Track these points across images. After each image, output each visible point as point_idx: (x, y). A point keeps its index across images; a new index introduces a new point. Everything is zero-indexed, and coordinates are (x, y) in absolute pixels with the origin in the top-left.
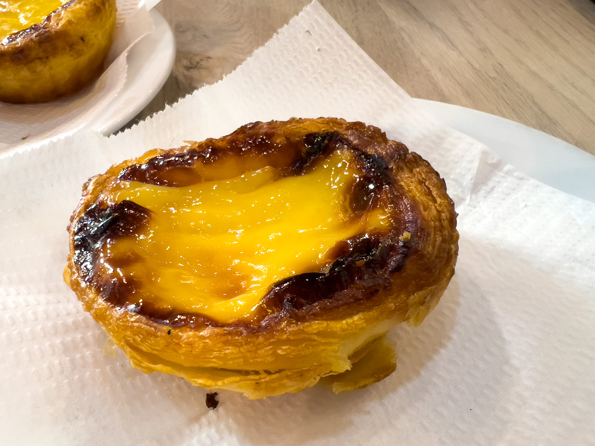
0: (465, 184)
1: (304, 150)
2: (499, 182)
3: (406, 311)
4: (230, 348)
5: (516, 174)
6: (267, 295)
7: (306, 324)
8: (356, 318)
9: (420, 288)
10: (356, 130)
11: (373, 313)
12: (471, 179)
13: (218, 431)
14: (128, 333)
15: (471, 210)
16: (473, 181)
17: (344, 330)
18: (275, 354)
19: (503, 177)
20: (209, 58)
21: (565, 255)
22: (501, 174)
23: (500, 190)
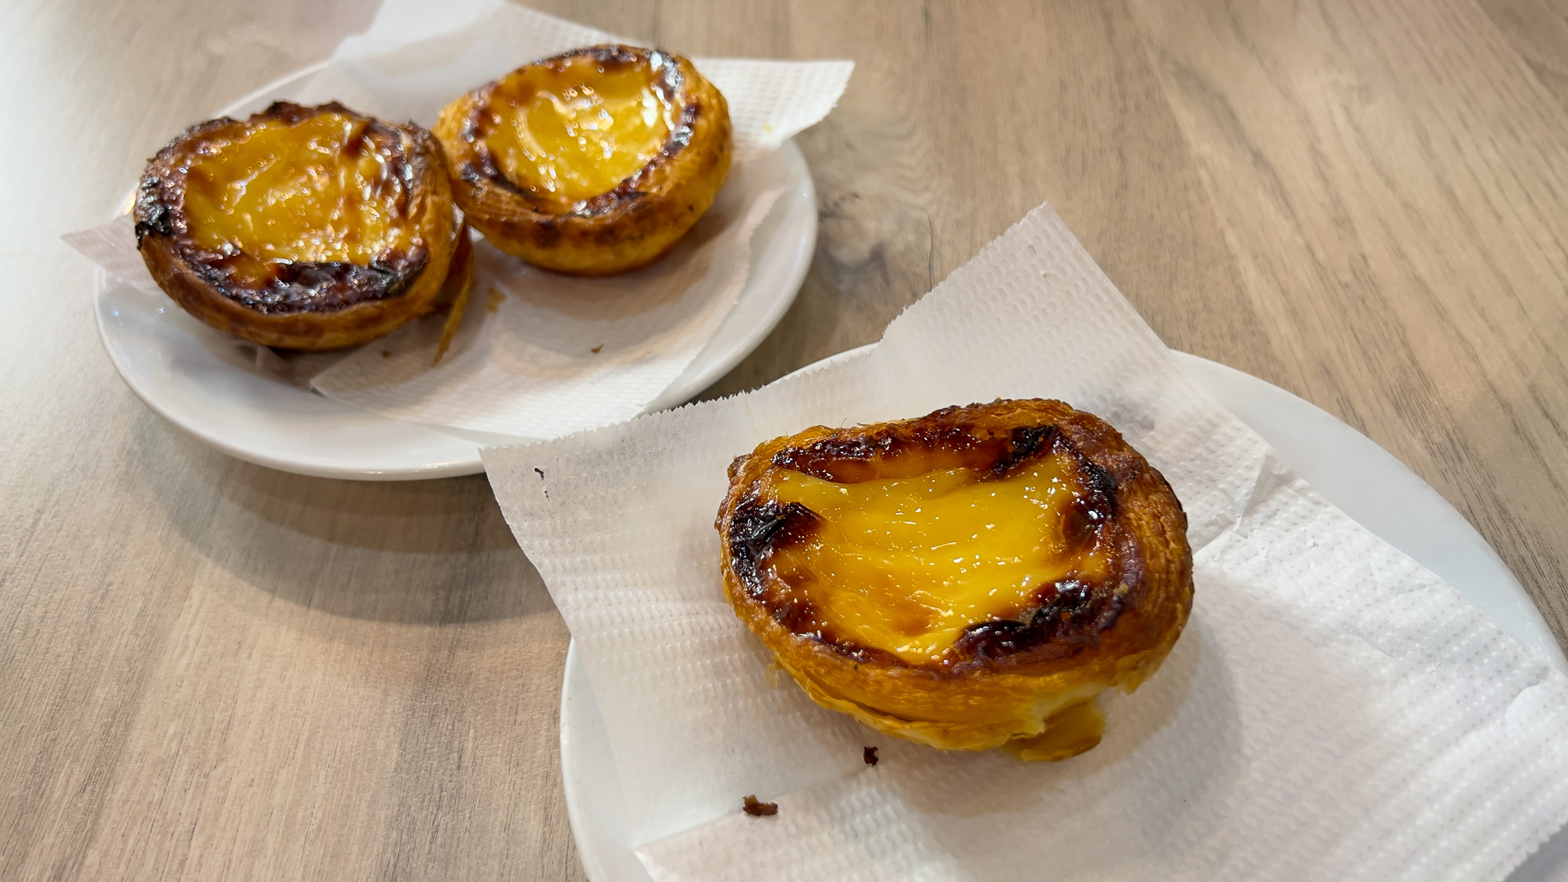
0: (1237, 499)
1: (1010, 449)
2: (1286, 503)
3: (1113, 676)
4: (921, 691)
5: (1310, 495)
6: (959, 639)
7: (1001, 676)
8: (1055, 676)
9: (1135, 651)
10: (1083, 426)
11: (1076, 673)
12: (1247, 494)
13: (879, 791)
14: (811, 663)
15: (1239, 541)
16: (1249, 497)
17: (1040, 688)
18: (966, 704)
19: (1293, 496)
20: (856, 196)
21: (1344, 623)
22: (1290, 491)
23: (1285, 515)
